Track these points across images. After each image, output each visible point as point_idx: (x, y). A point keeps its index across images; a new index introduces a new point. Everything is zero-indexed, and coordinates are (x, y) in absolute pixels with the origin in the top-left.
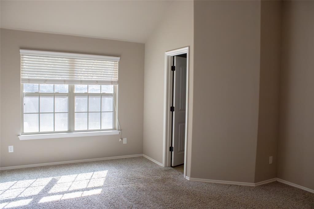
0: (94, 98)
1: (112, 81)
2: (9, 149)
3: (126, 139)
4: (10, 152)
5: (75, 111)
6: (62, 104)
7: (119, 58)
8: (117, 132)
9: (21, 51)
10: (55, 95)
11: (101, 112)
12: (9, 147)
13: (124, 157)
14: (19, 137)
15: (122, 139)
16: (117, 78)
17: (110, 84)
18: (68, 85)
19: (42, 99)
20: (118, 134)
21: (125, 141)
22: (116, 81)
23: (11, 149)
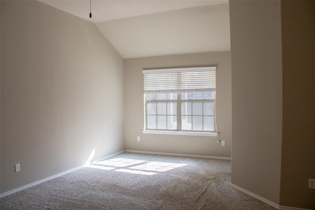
0: (197, 104)
1: (210, 89)
2: (138, 139)
3: (224, 141)
4: (138, 140)
5: (182, 115)
6: (172, 108)
7: (215, 68)
8: (215, 134)
9: (144, 71)
10: (167, 101)
11: (203, 116)
12: (138, 137)
13: (219, 158)
14: (142, 131)
15: (220, 141)
16: (215, 86)
17: (209, 91)
18: (177, 93)
19: (159, 104)
20: (217, 136)
21: (223, 143)
22: (214, 88)
23: (139, 139)
